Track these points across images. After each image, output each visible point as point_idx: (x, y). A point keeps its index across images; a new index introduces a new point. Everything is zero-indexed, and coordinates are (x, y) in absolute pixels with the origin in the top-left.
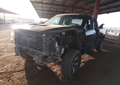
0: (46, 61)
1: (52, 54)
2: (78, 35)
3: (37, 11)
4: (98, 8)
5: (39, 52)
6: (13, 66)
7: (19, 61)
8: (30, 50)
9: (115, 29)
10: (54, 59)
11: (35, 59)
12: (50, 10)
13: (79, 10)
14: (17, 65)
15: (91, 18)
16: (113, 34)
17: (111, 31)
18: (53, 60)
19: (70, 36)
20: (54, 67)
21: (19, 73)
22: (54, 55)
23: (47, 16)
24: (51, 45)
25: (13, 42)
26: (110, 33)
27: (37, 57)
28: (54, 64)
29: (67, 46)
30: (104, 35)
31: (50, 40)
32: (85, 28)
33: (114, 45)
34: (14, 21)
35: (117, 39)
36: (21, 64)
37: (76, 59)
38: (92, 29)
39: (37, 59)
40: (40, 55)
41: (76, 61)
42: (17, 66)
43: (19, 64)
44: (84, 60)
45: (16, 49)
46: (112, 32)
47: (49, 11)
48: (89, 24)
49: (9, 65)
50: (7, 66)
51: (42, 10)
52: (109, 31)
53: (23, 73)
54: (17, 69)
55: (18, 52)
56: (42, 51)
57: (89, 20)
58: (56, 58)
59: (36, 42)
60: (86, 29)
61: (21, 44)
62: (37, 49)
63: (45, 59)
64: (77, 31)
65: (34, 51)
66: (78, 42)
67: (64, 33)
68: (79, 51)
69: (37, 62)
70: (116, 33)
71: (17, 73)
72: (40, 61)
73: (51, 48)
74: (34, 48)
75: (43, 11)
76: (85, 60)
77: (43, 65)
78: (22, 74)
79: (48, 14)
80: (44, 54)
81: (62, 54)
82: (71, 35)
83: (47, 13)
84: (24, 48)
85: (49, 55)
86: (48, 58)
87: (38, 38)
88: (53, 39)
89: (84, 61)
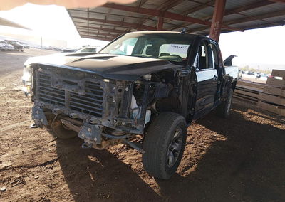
0: (109, 139)
1: (123, 124)
2: (179, 81)
3: (74, 22)
4: (222, 18)
5: (94, 119)
6: (27, 154)
7: (39, 141)
8: (72, 114)
9: (256, 68)
10: (127, 136)
11: (83, 135)
12: (108, 19)
13: (175, 22)
14: (35, 149)
15: (207, 42)
16: (252, 78)
17: (247, 72)
18: (125, 137)
19: (163, 83)
20: (124, 154)
21: (43, 168)
22: (127, 125)
23: (99, 34)
24: (122, 102)
25: (29, 95)
26: (245, 77)
27: (89, 129)
28: (122, 148)
29: (154, 105)
30: (235, 82)
31: (120, 91)
32: (194, 65)
33: (255, 104)
34: (18, 43)
35: (262, 91)
36: (45, 147)
37: (176, 134)
38: (210, 67)
39: (89, 136)
40: (97, 126)
41: (176, 140)
42: (35, 152)
43: (39, 148)
44: (191, 137)
45: (37, 112)
46: (249, 74)
47: (105, 21)
48: (203, 55)
49: (18, 151)
50: (13, 152)
51: (88, 19)
52: (243, 73)
53: (52, 169)
54: (38, 160)
55: (42, 120)
56: (100, 116)
57: (203, 47)
58: (131, 132)
59: (86, 95)
60: (197, 66)
61: (48, 101)
62: (88, 113)
63: (107, 135)
64: (178, 71)
65: (82, 116)
66: (180, 98)
67: (148, 77)
68: (183, 118)
69: (88, 141)
70: (259, 77)
71: (39, 169)
72: (95, 139)
73: (122, 109)
74: (79, 110)
75: (90, 22)
76: (193, 138)
77: (102, 149)
78: (50, 170)
79: (101, 29)
80: (105, 123)
81: (146, 123)
82: (164, 80)
83: (99, 27)
84: (55, 110)
85: (116, 127)
86: (113, 133)
87: (90, 87)
88: (127, 89)
89: (191, 139)
